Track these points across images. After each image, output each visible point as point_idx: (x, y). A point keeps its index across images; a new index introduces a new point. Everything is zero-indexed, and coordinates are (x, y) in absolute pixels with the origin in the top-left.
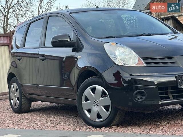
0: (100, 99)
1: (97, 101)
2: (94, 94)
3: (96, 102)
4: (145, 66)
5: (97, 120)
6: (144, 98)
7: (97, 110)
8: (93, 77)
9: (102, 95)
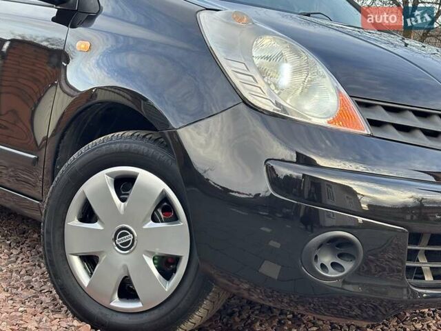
0: (144, 227)
1: (132, 233)
2: (123, 200)
3: (125, 234)
4: (366, 132)
5: (117, 303)
6: (348, 266)
7: (125, 267)
8: (130, 133)
9: (156, 210)
